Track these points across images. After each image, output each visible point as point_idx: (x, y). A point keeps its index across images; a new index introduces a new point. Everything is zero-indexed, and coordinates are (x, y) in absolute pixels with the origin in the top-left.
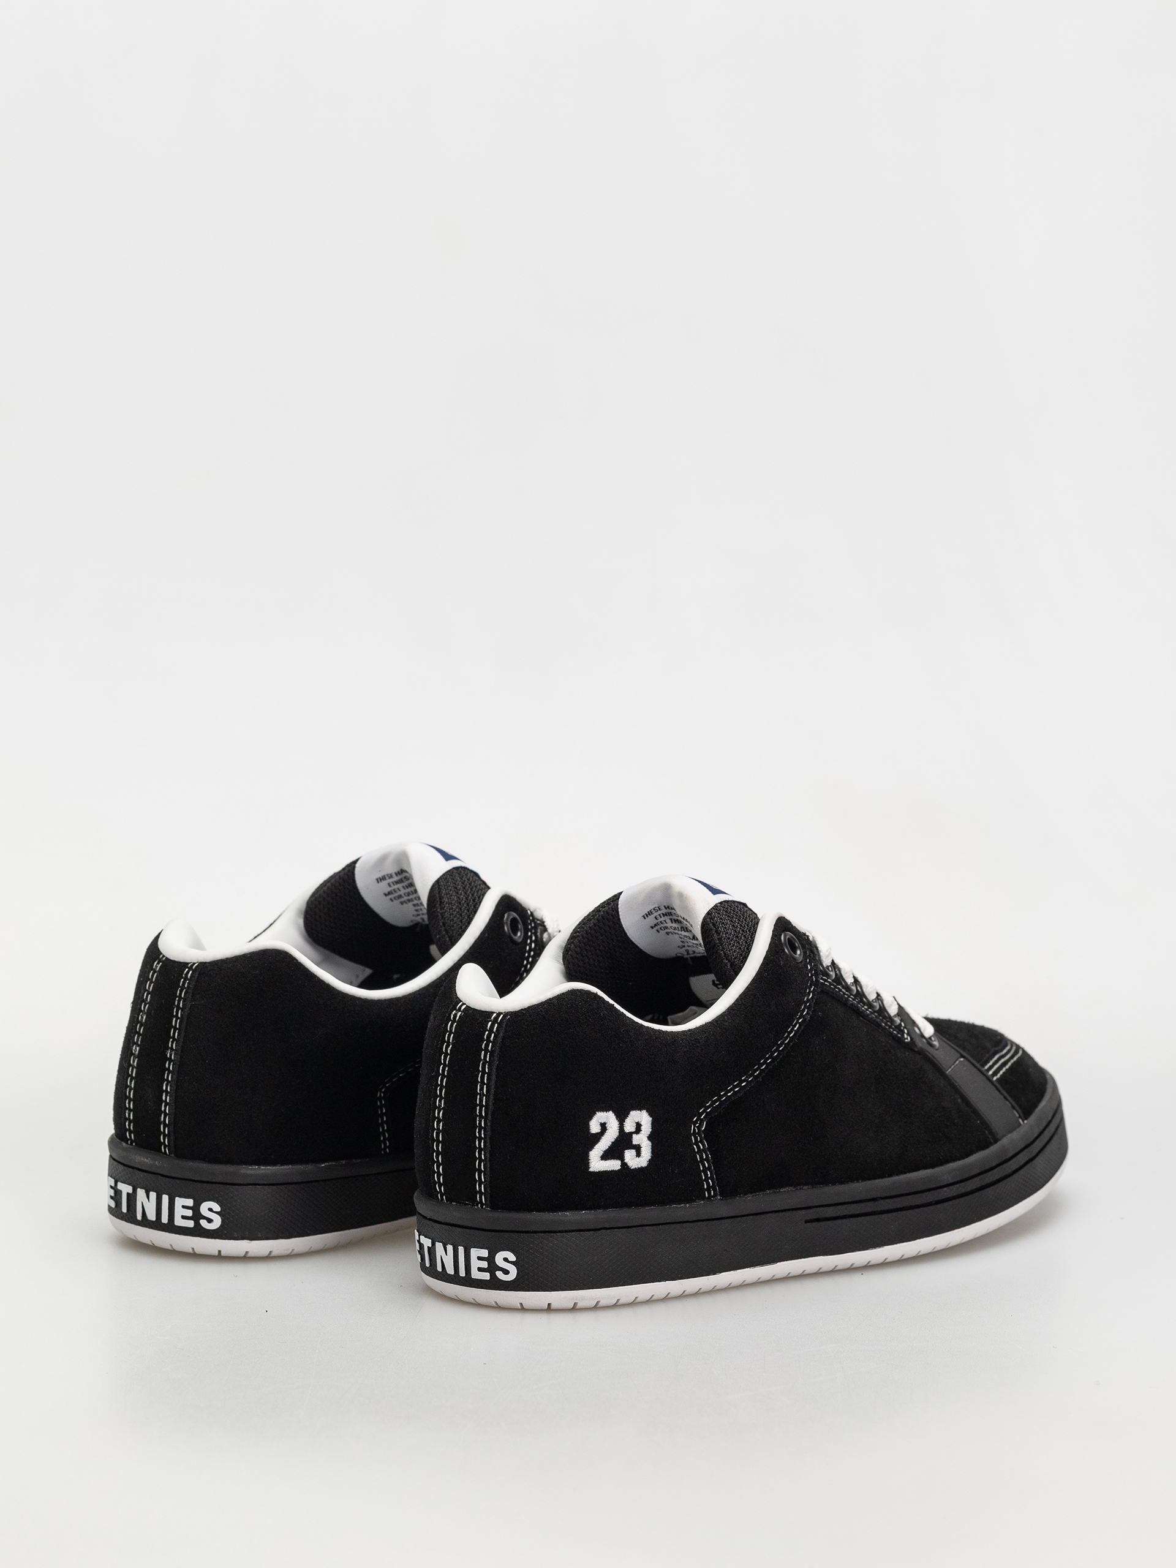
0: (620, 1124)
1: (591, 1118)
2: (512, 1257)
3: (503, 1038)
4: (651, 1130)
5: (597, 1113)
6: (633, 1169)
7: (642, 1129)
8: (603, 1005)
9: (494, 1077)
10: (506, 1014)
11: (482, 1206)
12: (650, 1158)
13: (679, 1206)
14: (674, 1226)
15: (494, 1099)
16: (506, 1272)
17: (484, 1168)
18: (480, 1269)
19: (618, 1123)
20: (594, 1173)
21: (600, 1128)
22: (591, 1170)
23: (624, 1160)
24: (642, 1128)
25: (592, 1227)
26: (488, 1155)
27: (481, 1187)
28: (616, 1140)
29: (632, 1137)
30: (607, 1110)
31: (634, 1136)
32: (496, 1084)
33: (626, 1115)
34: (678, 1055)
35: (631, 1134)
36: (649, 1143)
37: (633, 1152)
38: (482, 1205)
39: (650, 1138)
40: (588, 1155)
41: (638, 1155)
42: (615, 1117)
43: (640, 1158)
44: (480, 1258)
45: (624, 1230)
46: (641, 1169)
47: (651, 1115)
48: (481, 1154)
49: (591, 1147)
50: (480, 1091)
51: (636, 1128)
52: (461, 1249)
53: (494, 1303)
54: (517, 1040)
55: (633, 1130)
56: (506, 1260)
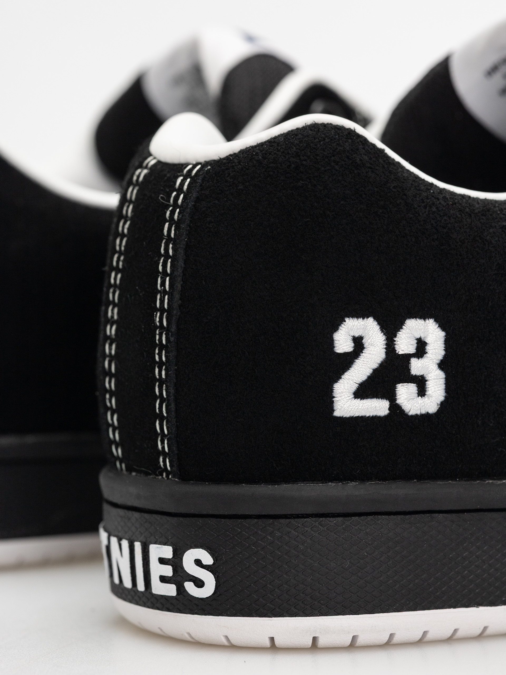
0: (387, 339)
1: (336, 328)
2: (208, 559)
3: (198, 200)
4: (443, 353)
5: (347, 319)
6: (412, 416)
7: (427, 350)
8: (361, 146)
9: (181, 263)
10: (207, 163)
11: (167, 476)
12: (442, 399)
13: (499, 482)
14: (489, 515)
15: (180, 299)
16: (199, 583)
17: (167, 413)
18: (163, 579)
19: (384, 338)
20: (342, 419)
21: (353, 345)
22: (337, 413)
23: (395, 400)
24: (428, 348)
25: (340, 510)
26: (172, 391)
27: (164, 444)
28: (382, 365)
29: (408, 363)
30: (364, 315)
31: (414, 361)
32: (184, 275)
33: (399, 326)
34: (491, 230)
35: (408, 357)
36: (441, 375)
37: (412, 388)
38: (168, 473)
39: (442, 365)
40: (331, 390)
41: (422, 392)
42: (378, 327)
43: (425, 399)
44: (162, 561)
45: (399, 517)
46: (426, 417)
47: (442, 327)
48: (163, 387)
49: (337, 378)
50: (161, 286)
51: (417, 349)
52: (138, 546)
53: (187, 636)
54: (216, 202)
55: (412, 350)
56: (198, 563)
